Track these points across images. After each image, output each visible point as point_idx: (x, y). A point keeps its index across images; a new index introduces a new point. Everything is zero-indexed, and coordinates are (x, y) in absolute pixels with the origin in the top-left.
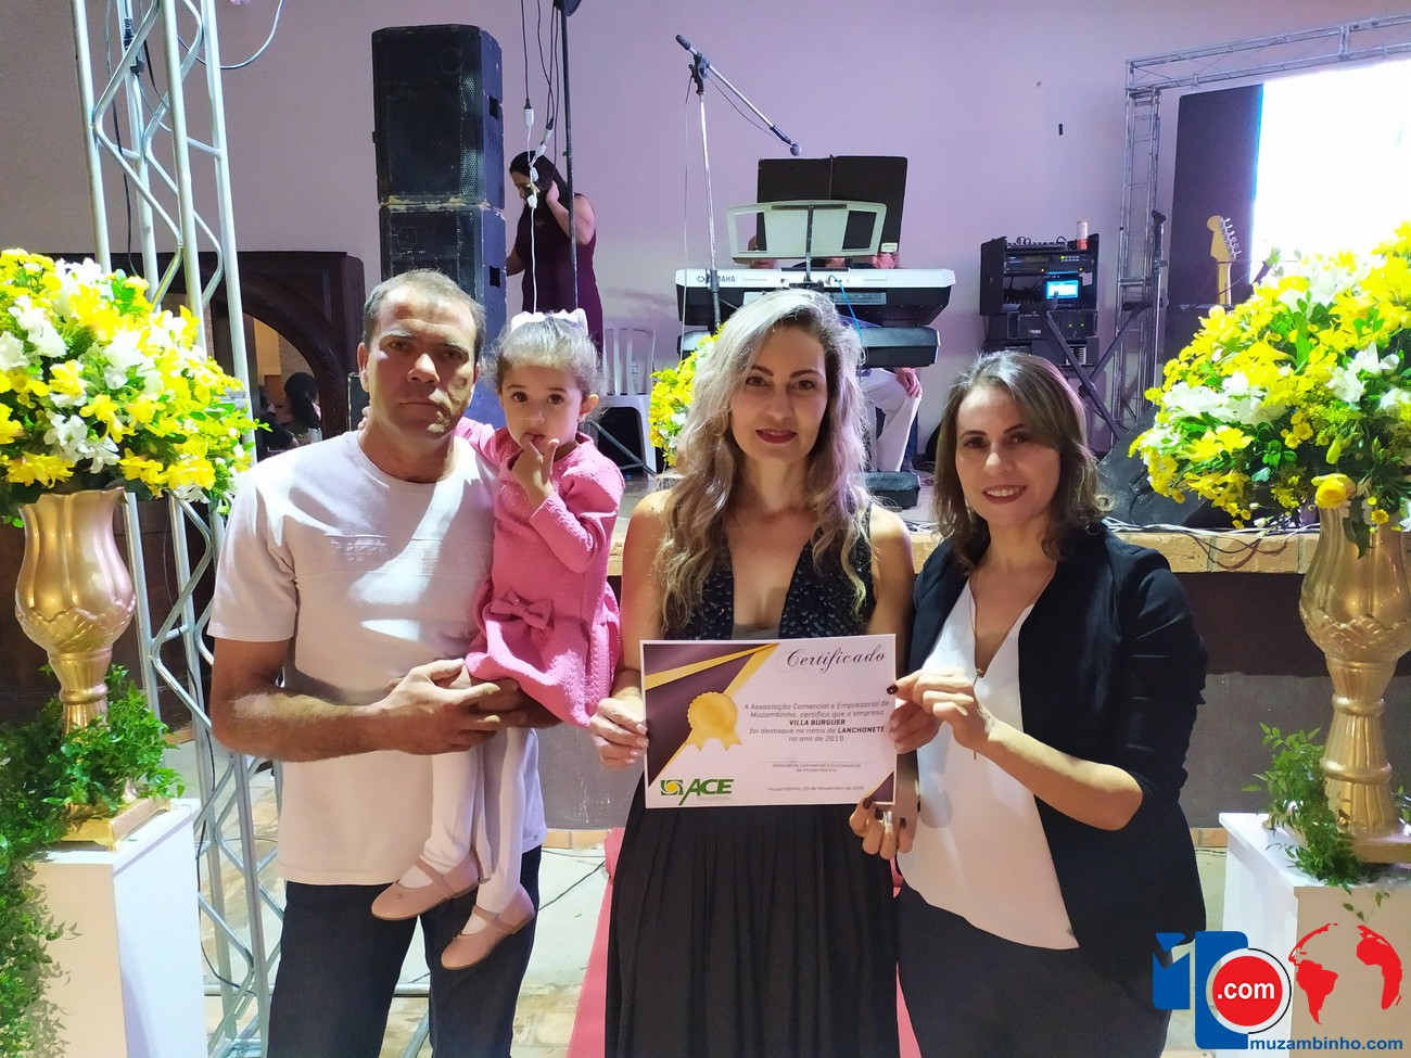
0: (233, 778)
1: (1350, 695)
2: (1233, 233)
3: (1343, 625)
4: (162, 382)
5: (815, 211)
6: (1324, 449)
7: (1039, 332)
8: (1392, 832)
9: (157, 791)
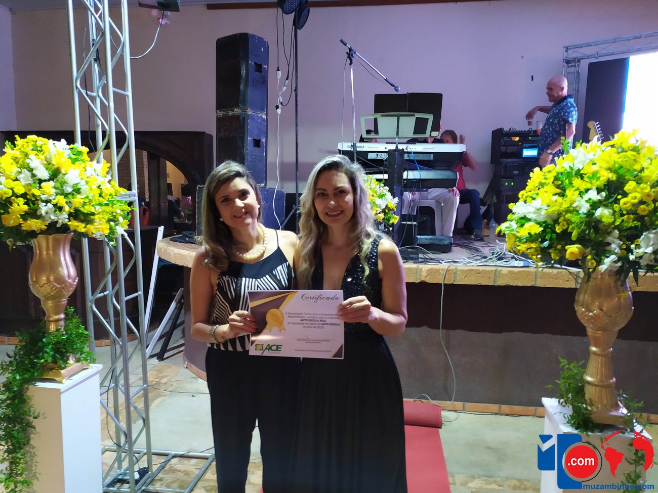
0: (122, 357)
1: (597, 346)
2: (600, 129)
3: (591, 314)
4: (88, 190)
5: (400, 117)
6: (571, 234)
7: (517, 172)
8: (613, 410)
9: (83, 360)
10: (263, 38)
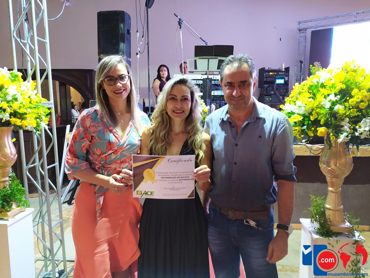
0: (46, 203)
1: (332, 187)
3: (329, 168)
4: (22, 99)
5: (210, 59)
6: (320, 120)
7: (273, 92)
8: (342, 224)
9: (22, 206)
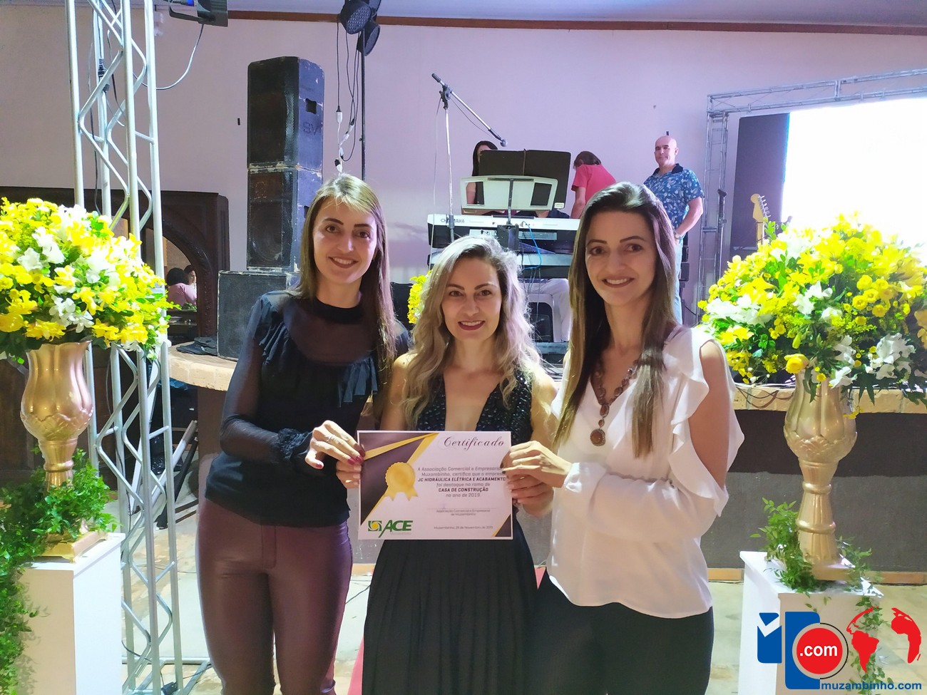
1: (813, 481)
2: (766, 204)
3: (807, 441)
4: (119, 279)
5: (514, 182)
6: (791, 340)
8: (835, 563)
9: (100, 527)
10: (318, 64)
